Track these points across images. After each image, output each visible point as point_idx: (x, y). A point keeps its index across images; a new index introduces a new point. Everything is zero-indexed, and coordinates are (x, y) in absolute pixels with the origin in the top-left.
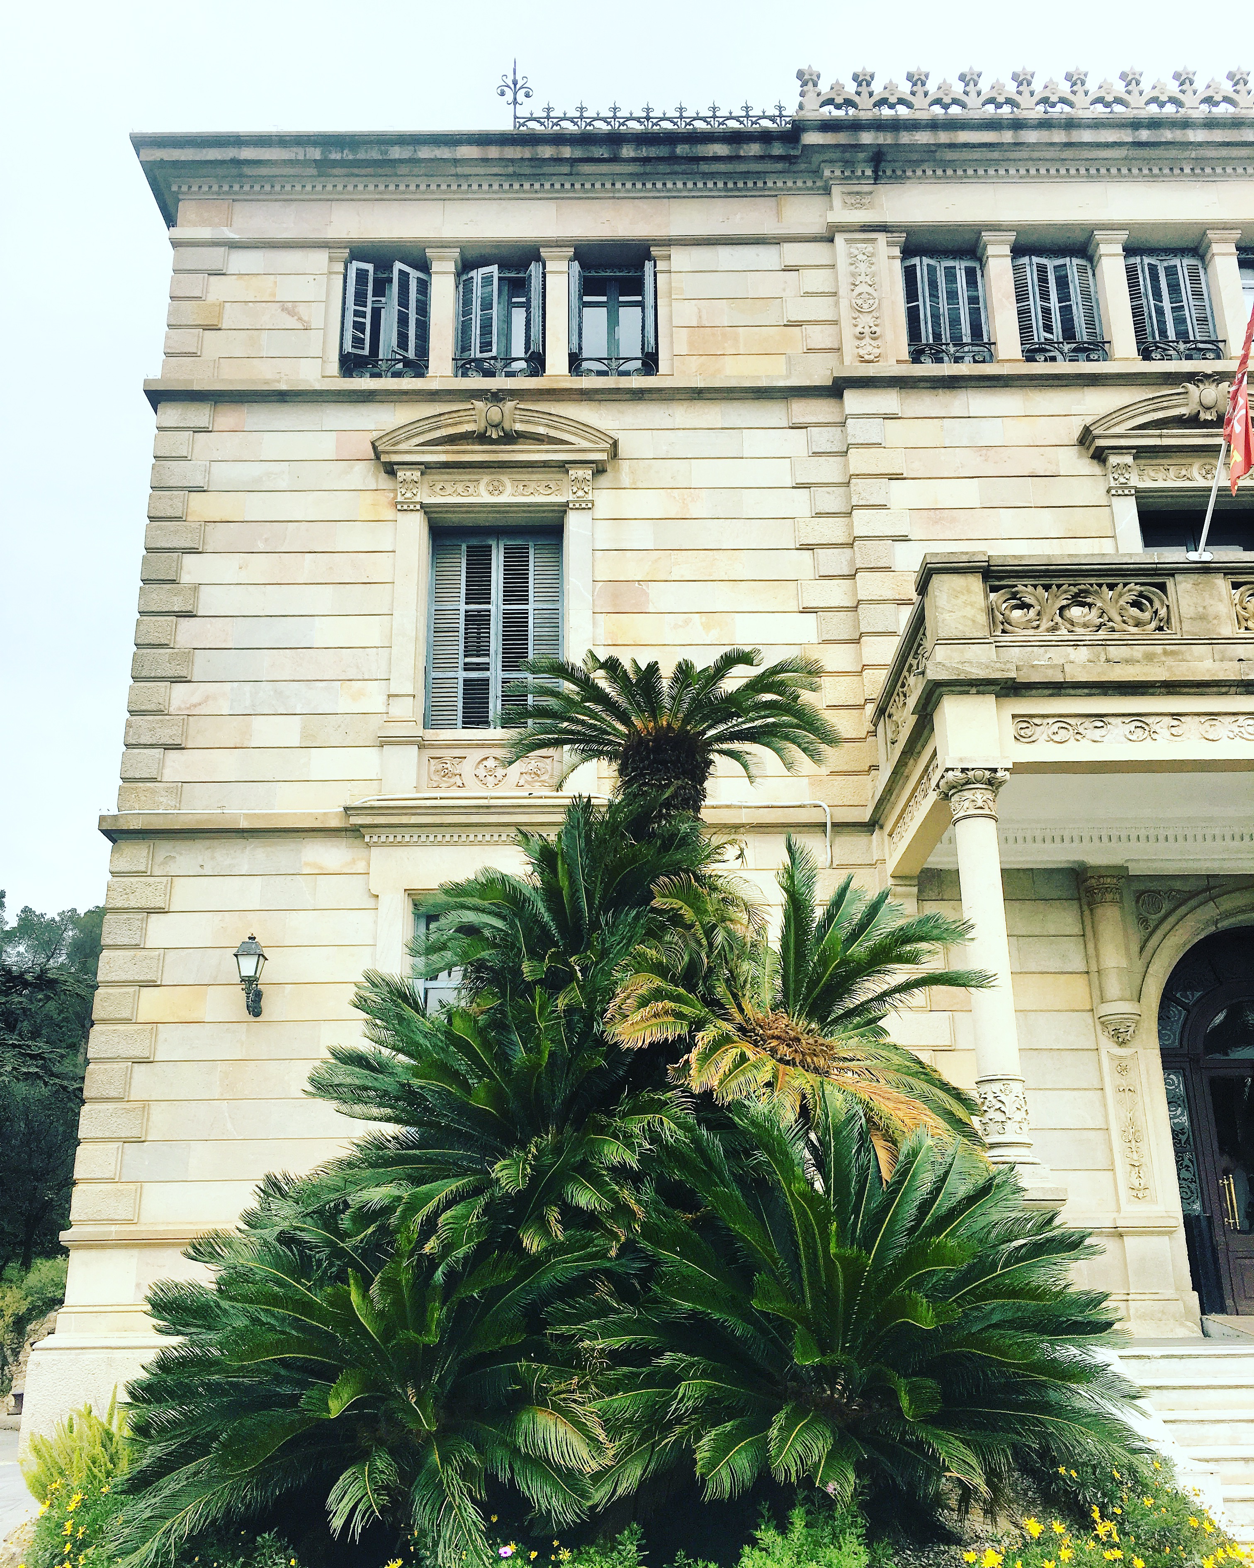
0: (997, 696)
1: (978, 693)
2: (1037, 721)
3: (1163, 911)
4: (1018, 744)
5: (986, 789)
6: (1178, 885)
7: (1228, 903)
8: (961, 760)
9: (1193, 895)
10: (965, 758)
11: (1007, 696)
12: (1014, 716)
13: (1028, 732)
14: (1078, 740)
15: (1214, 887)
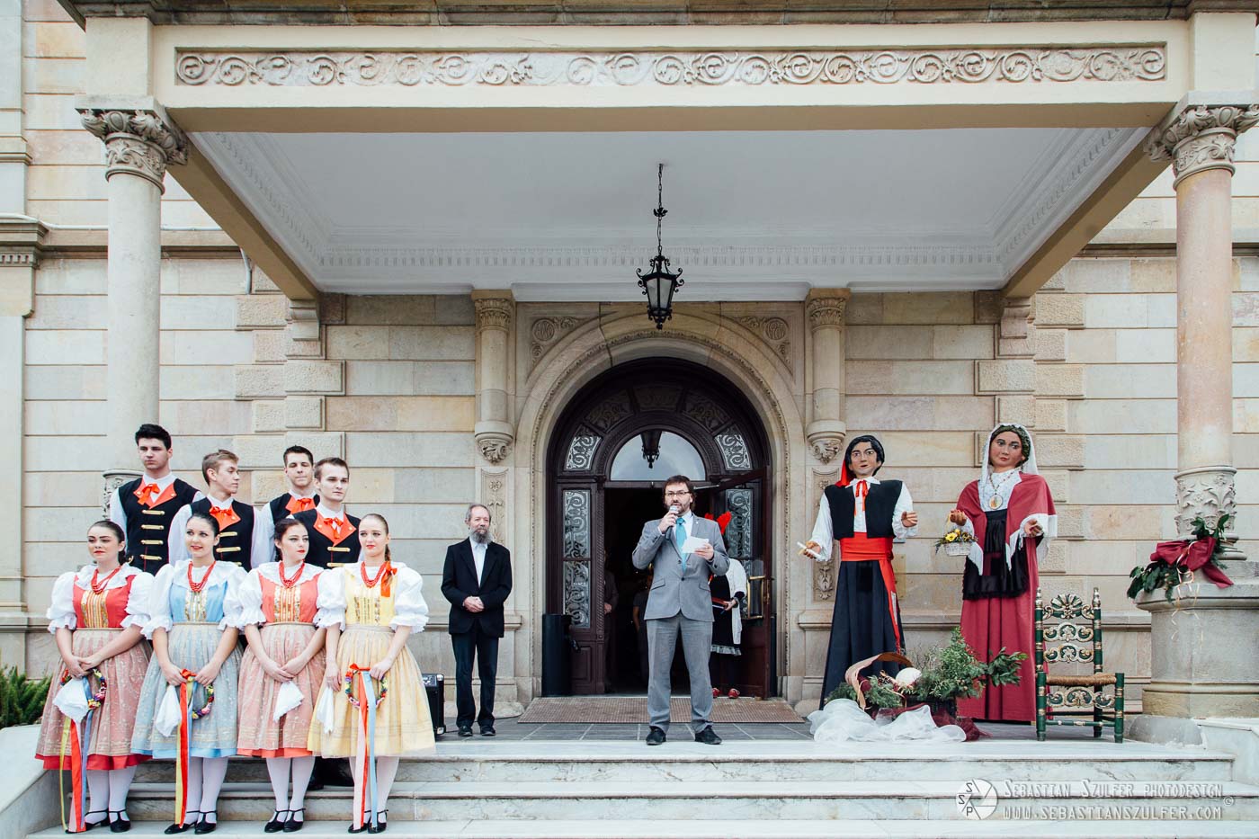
0: (154, 22)
1: (127, 15)
2: (208, 58)
3: (555, 337)
4: (182, 87)
5: (131, 139)
6: (571, 312)
7: (615, 330)
8: (93, 99)
9: (584, 322)
10: (98, 96)
11: (168, 22)
12: (180, 51)
13: (196, 72)
14: (252, 82)
15: (605, 315)
